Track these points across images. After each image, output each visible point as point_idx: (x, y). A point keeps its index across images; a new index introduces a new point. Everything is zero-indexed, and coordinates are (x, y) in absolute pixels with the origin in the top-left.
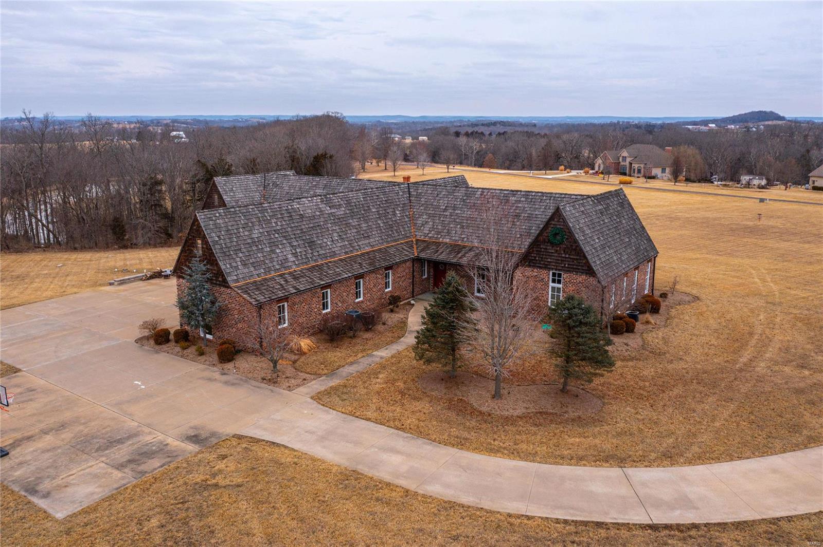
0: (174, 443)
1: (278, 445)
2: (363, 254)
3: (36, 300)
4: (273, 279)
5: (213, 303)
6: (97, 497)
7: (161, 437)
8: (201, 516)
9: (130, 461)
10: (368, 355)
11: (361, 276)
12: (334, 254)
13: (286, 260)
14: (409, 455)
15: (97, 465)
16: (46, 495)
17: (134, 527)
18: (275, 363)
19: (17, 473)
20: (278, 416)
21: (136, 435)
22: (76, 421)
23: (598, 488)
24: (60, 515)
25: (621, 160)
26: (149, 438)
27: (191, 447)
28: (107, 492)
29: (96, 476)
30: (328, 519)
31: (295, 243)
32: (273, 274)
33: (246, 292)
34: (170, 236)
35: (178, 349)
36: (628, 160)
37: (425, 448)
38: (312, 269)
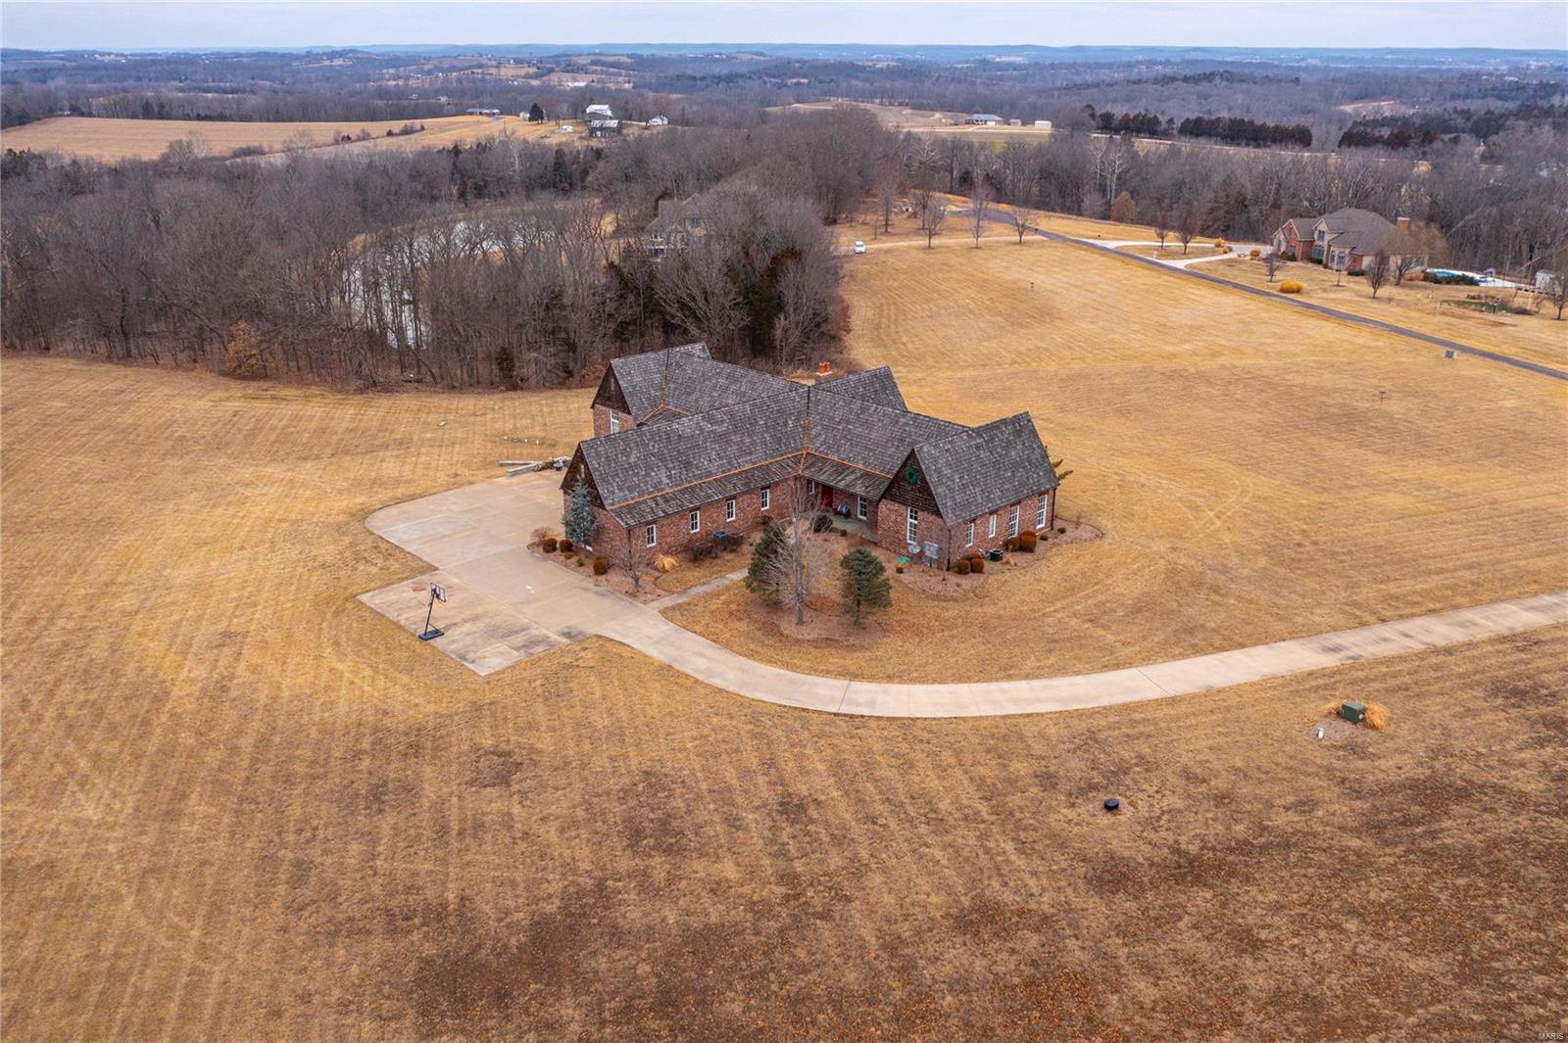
0: (553, 637)
1: (624, 644)
2: (741, 473)
3: (435, 490)
4: (645, 502)
5: (592, 522)
6: (503, 666)
7: (545, 632)
8: (566, 681)
9: (524, 646)
10: (721, 577)
11: (734, 497)
12: (710, 474)
13: (660, 483)
14: (709, 659)
15: (503, 647)
16: (473, 662)
17: (526, 684)
18: (637, 580)
19: (452, 647)
20: (630, 624)
21: (528, 628)
22: (486, 614)
23: (820, 691)
24: (483, 674)
25: (1316, 236)
26: (537, 632)
27: (565, 641)
28: (509, 664)
29: (502, 653)
30: (642, 691)
31: (671, 465)
32: (646, 496)
33: (619, 516)
34: (570, 374)
35: (562, 558)
36: (1327, 238)
37: (725, 655)
38: (683, 492)
